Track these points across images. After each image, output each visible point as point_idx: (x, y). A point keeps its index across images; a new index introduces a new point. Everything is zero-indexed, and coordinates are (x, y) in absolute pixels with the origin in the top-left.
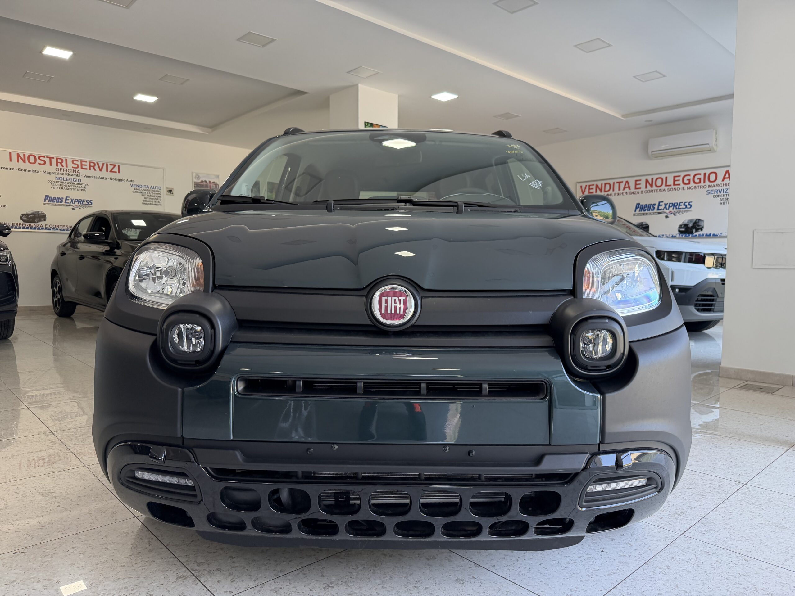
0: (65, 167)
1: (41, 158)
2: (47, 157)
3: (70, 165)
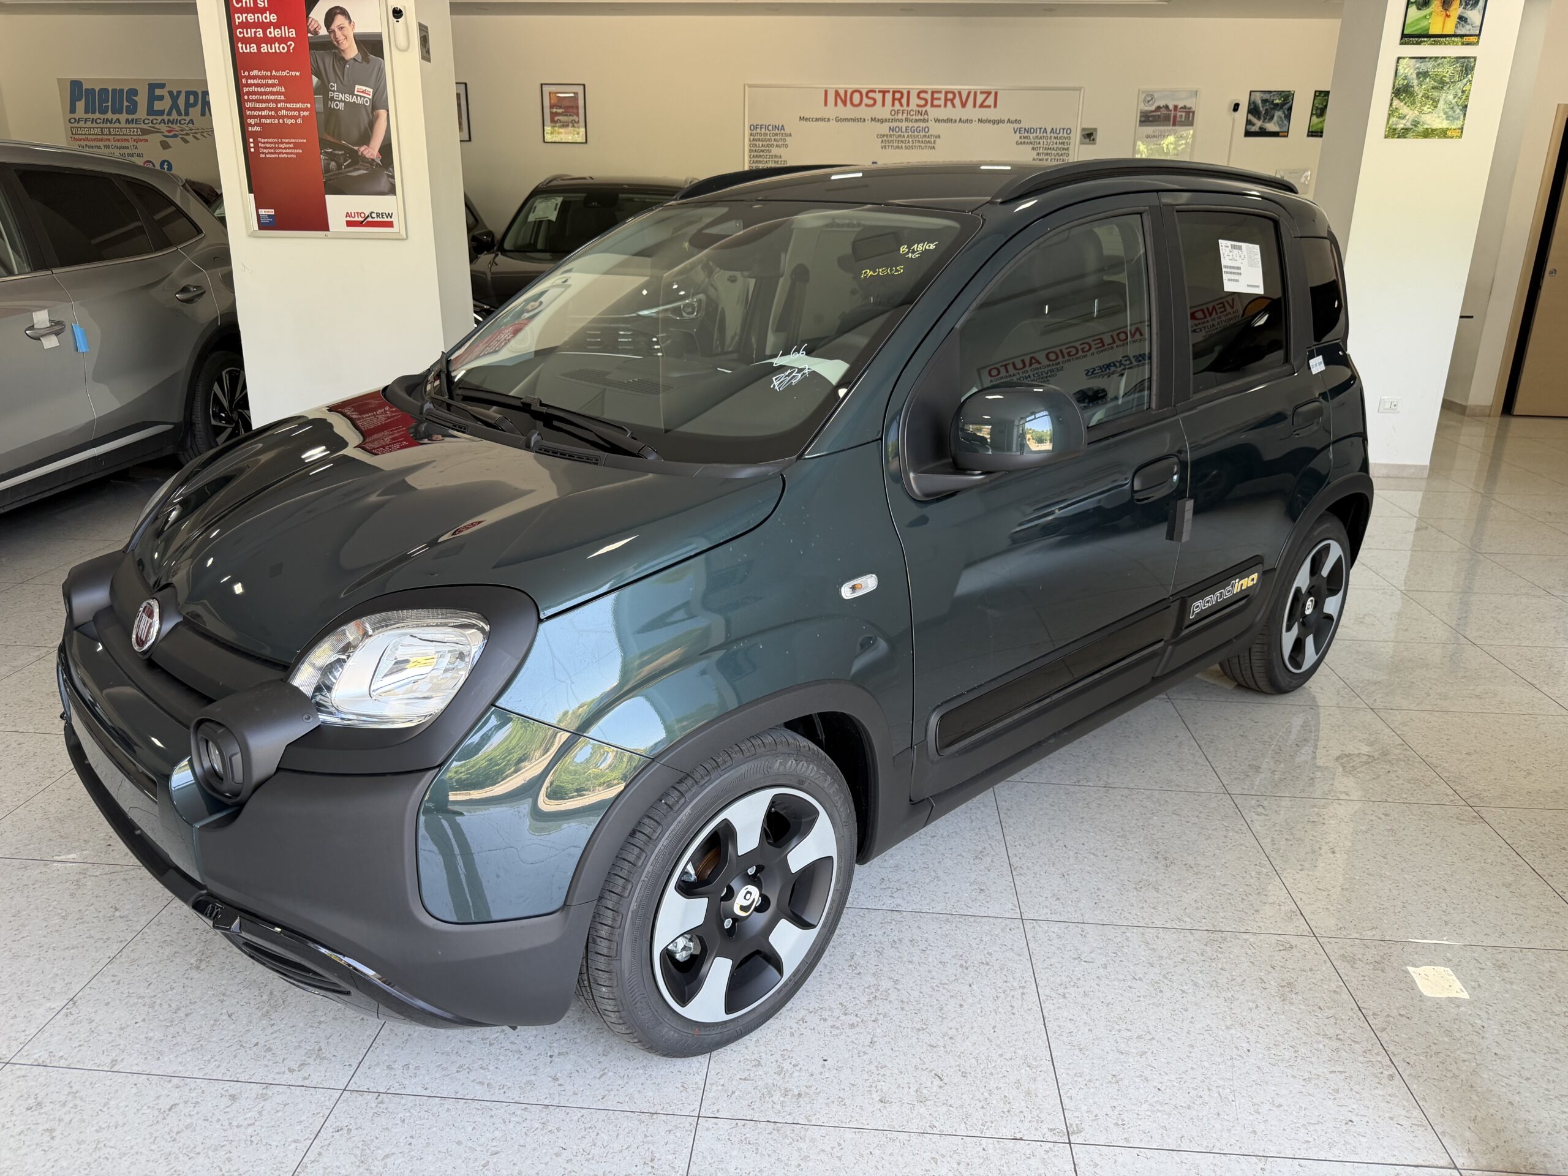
0: (905, 107)
1: (870, 95)
2: (880, 92)
3: (914, 101)
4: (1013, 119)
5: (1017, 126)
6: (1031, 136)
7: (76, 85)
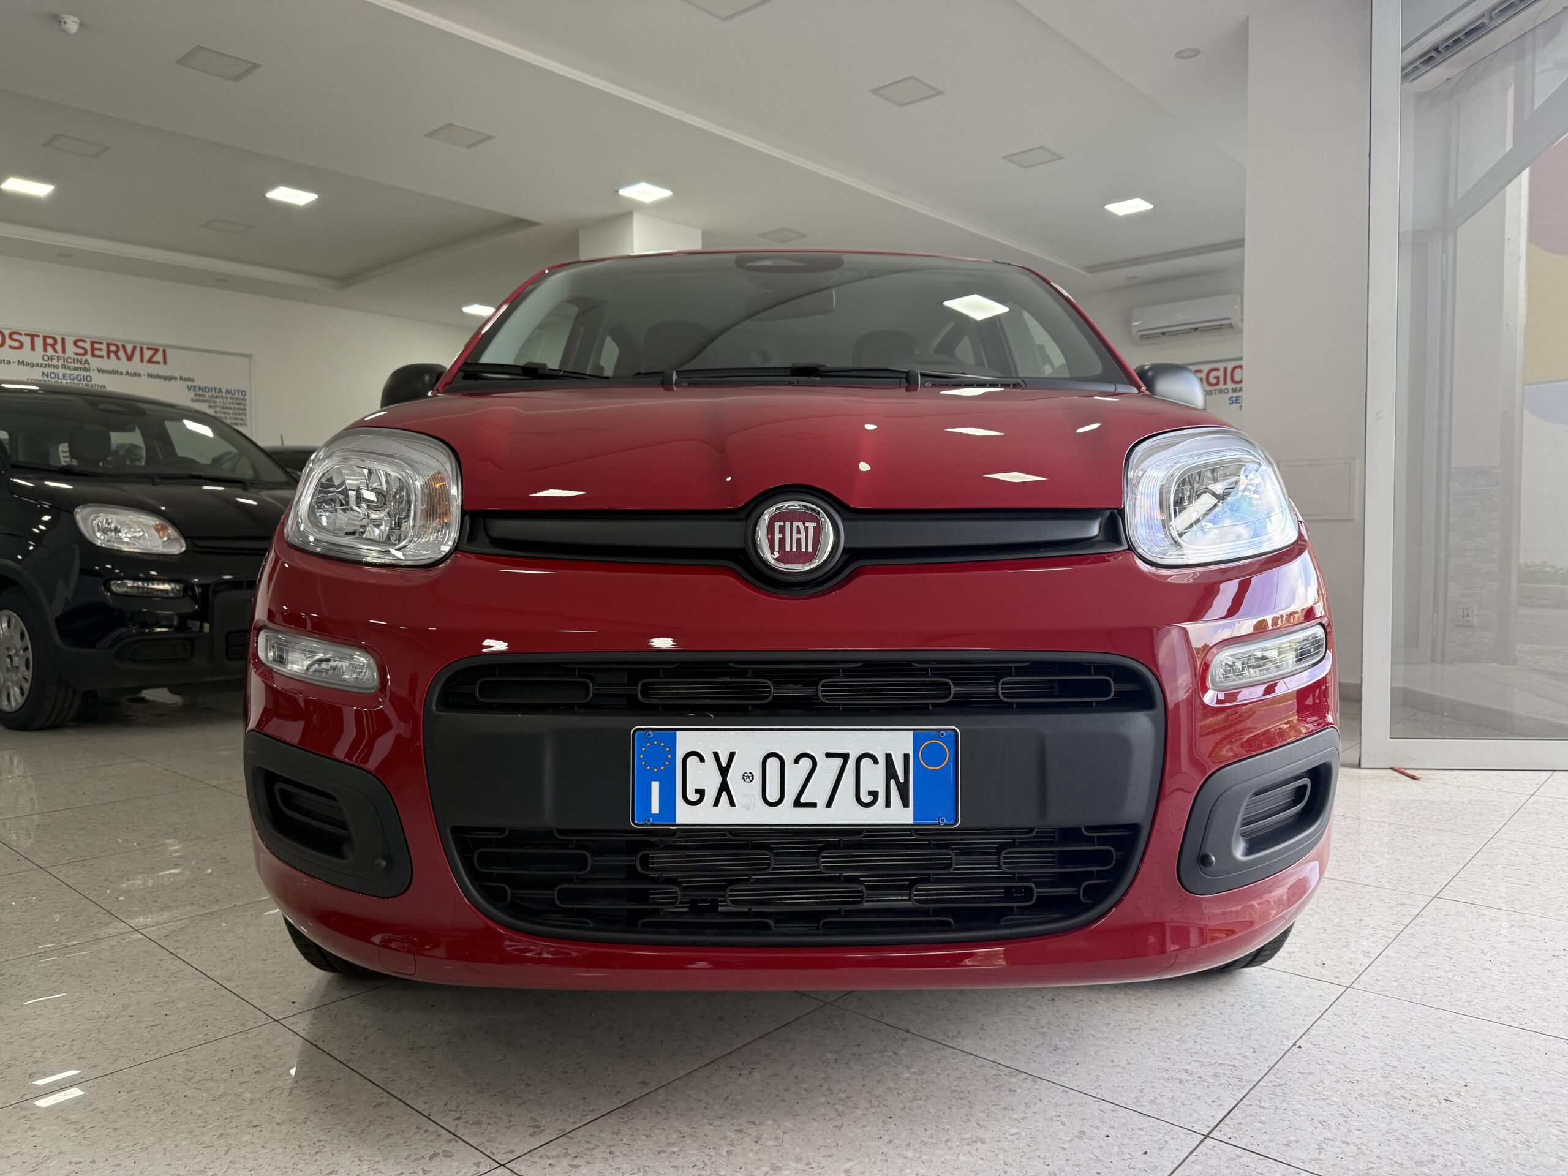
0: (60, 354)
1: (15, 337)
2: (26, 335)
3: (71, 350)
4: (185, 376)
5: (190, 384)
6: (207, 395)
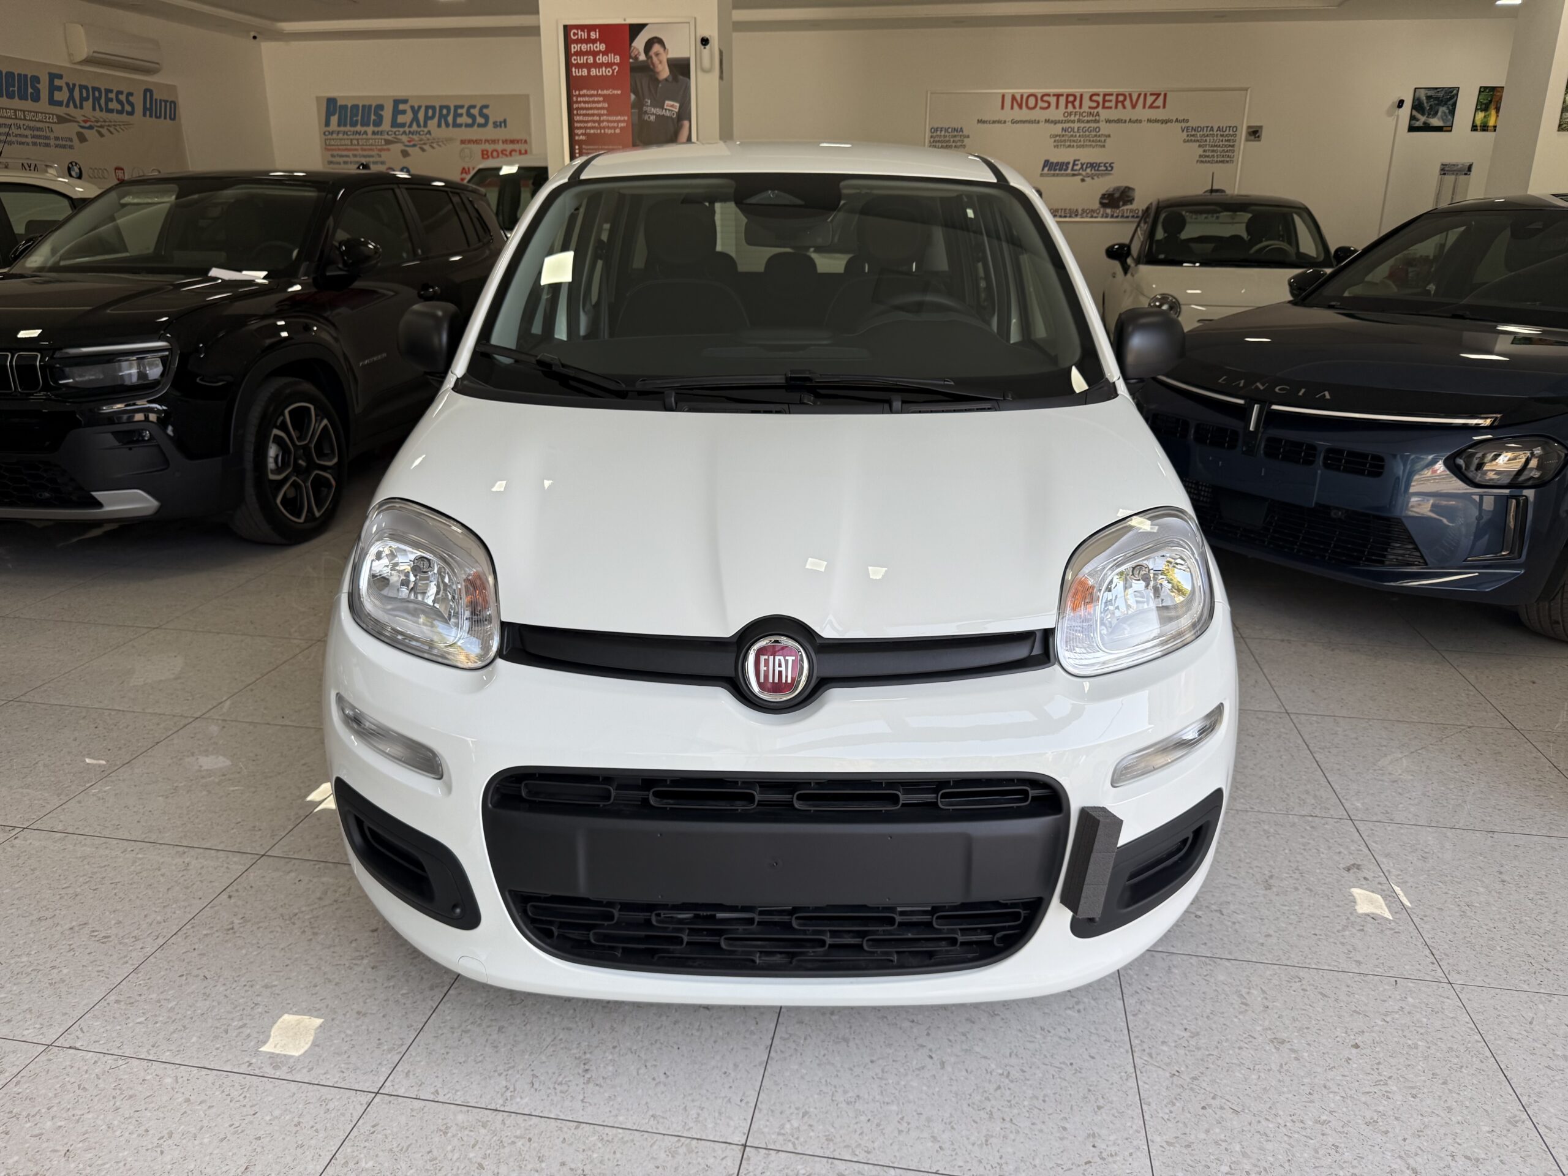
0: (1078, 110)
1: (1045, 98)
2: (1054, 95)
3: (1087, 103)
4: (1181, 118)
5: (1184, 125)
6: (1198, 134)
7: (331, 102)
